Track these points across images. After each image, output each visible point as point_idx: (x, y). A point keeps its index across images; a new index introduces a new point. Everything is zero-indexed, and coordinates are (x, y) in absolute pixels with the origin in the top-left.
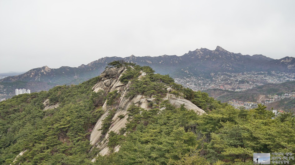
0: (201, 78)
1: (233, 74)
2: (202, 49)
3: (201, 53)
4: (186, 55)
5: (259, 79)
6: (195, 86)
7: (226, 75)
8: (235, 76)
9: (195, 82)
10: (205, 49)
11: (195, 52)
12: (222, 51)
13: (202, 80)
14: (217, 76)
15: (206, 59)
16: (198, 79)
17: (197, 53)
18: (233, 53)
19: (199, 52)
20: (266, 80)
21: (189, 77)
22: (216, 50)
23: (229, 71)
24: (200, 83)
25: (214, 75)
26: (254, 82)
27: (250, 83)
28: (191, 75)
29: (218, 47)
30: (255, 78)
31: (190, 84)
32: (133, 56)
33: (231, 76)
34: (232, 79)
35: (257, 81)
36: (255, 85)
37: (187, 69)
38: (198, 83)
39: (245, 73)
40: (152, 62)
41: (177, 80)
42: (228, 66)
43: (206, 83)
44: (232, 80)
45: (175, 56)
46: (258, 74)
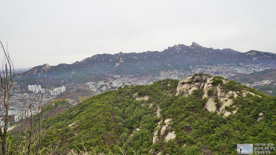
0: (182, 71)
1: (208, 67)
2: (179, 45)
3: (179, 48)
4: (166, 50)
5: (230, 70)
6: (178, 78)
7: (203, 67)
8: (210, 68)
9: (177, 74)
10: (183, 45)
11: (173, 47)
12: (197, 47)
13: (183, 72)
14: (195, 69)
15: (184, 53)
16: (179, 71)
17: (175, 48)
18: (206, 48)
19: (177, 47)
20: (236, 70)
21: (172, 70)
22: (192, 46)
23: (204, 64)
24: (182, 75)
25: (193, 67)
26: (227, 73)
27: (224, 74)
28: (173, 68)
29: (193, 43)
30: (227, 69)
31: (174, 76)
32: (121, 53)
33: (207, 68)
34: (208, 70)
35: (229, 71)
36: (228, 75)
37: (170, 63)
38: (180, 75)
39: (218, 65)
40: (138, 57)
41: (163, 73)
42: (204, 60)
43: (186, 75)
44: (209, 72)
45: (157, 52)
46: (229, 66)
